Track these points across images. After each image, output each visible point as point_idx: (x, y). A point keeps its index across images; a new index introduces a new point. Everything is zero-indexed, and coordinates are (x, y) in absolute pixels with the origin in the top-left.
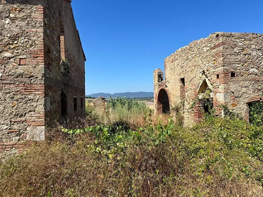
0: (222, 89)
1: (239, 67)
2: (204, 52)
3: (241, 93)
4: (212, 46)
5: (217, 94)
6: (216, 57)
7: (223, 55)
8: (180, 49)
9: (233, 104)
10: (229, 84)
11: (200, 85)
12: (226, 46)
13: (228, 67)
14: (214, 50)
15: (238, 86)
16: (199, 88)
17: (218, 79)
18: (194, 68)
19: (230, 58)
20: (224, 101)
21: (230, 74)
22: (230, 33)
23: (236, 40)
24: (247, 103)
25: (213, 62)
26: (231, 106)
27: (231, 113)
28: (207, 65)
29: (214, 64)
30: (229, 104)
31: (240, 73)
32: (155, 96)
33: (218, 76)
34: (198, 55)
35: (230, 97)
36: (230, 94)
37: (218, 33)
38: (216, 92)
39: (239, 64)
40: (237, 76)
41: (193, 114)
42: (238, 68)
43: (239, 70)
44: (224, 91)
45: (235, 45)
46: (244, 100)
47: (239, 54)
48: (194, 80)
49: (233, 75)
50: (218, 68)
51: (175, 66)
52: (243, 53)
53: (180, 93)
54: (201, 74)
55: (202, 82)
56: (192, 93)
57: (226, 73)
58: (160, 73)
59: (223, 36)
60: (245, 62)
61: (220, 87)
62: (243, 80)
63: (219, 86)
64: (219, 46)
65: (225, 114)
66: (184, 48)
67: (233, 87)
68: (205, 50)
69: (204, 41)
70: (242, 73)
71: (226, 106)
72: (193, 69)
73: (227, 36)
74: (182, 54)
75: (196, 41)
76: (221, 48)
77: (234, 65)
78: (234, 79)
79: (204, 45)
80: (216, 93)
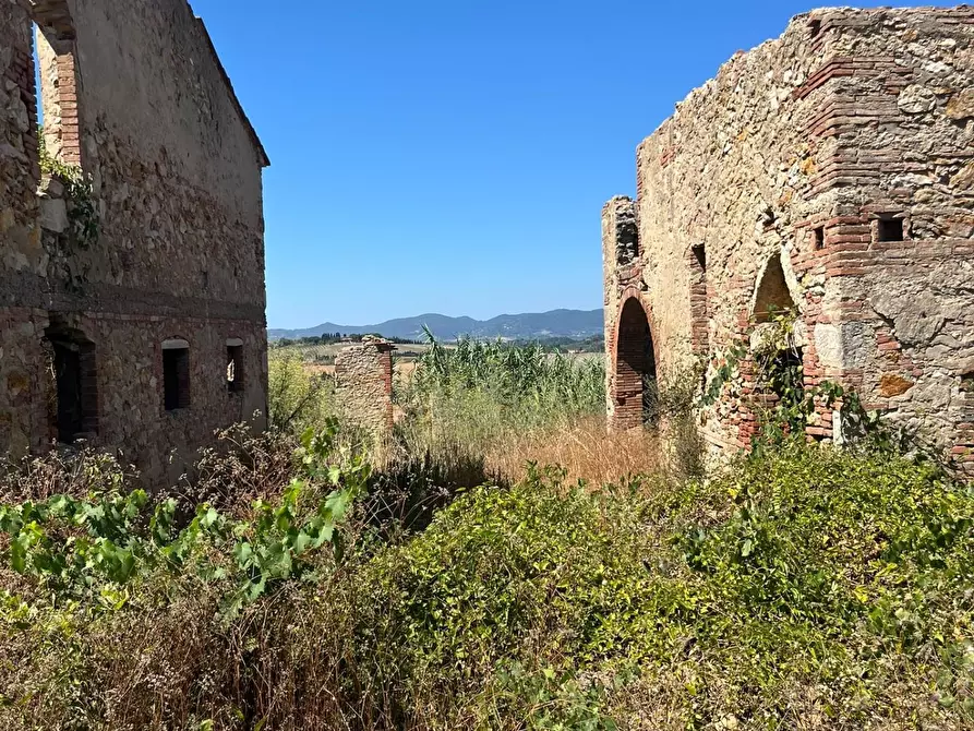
0: (833, 304)
1: (923, 186)
2: (769, 112)
3: (934, 321)
4: (799, 82)
5: (818, 327)
6: (812, 137)
7: (836, 126)
8: (690, 96)
9: (888, 382)
10: (869, 277)
11: (757, 285)
12: (854, 80)
13: (864, 189)
14: (806, 100)
15: (918, 288)
16: (756, 292)
17: (821, 251)
18: (737, 194)
19: (876, 144)
20: (841, 367)
21: (874, 224)
22: (875, 12)
23: (913, 46)
24: (964, 377)
25: (804, 163)
26: (879, 391)
27: (871, 427)
28: (782, 177)
29: (805, 173)
30: (868, 378)
31: (931, 221)
32: (607, 335)
33: (819, 231)
34: (750, 129)
35: (872, 342)
36: (876, 329)
37: (816, 12)
38: (814, 319)
39: (925, 172)
40: (913, 236)
41: (737, 429)
42: (920, 194)
43: (925, 201)
44: (839, 312)
45: (902, 74)
46: (950, 360)
47: (928, 118)
48: (736, 255)
49: (891, 229)
50: (821, 196)
51: (675, 185)
52: (950, 111)
53: (690, 320)
54: (760, 224)
55: (764, 264)
56: (732, 324)
57: (851, 221)
58: (631, 216)
59: (840, 27)
60: (957, 163)
61: (829, 294)
62: (945, 258)
63: (823, 286)
64: (822, 84)
65: (850, 430)
66: (704, 93)
67: (888, 292)
68: (775, 105)
69: (769, 56)
70: (938, 220)
71: (851, 389)
72: (734, 198)
73: (858, 30)
74: (695, 121)
75: (744, 56)
76: (828, 92)
77: (898, 179)
78: (895, 250)
79: (770, 75)
80: (814, 323)
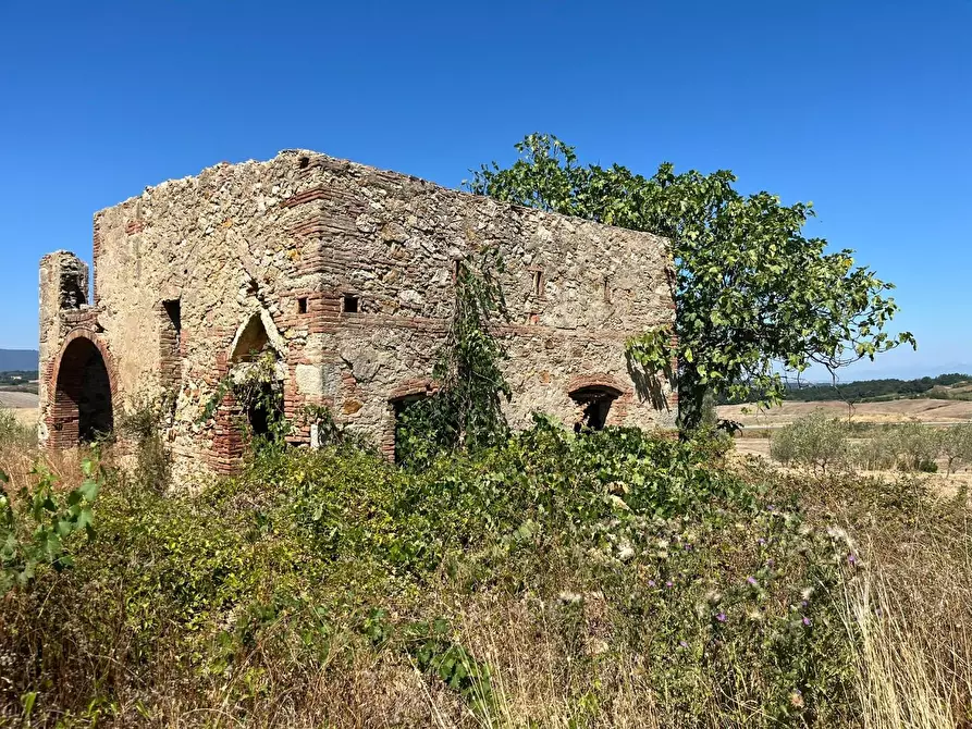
0: (314, 351)
1: (369, 279)
2: (256, 211)
3: (374, 366)
4: (287, 195)
5: (299, 367)
6: (299, 235)
7: (320, 231)
8: (164, 185)
9: (348, 404)
10: (338, 334)
11: (239, 333)
12: (331, 204)
13: (336, 276)
14: (293, 210)
15: (366, 344)
16: (236, 340)
17: (304, 315)
18: (219, 265)
19: (343, 247)
20: (320, 394)
21: (342, 300)
22: (344, 162)
23: (364, 190)
24: (389, 402)
25: (289, 253)
26: (343, 410)
27: (340, 434)
28: (267, 260)
29: (291, 260)
30: (337, 402)
31: (373, 302)
33: (302, 302)
34: (236, 220)
35: (339, 378)
36: (342, 369)
37: (306, 152)
38: (296, 361)
39: (370, 271)
40: (363, 310)
41: (210, 443)
42: (368, 284)
43: (370, 289)
44: (321, 357)
45: (358, 206)
46: (382, 391)
47: (372, 237)
48: (216, 311)
49: (351, 304)
50: (305, 277)
51: (142, 250)
52: (383, 235)
53: (158, 358)
54: (244, 291)
55: (246, 321)
56: (209, 363)
57: (328, 295)
58: (75, 269)
59: (323, 166)
60: (387, 268)
61: (310, 344)
62: (381, 326)
63: (305, 338)
64: (309, 201)
65: (323, 438)
66: (183, 185)
67: (350, 346)
68: (262, 207)
69: (258, 172)
70: (377, 301)
71: (327, 409)
72: (216, 269)
73: (334, 171)
74: (171, 205)
75: (230, 167)
76: (315, 207)
77: (355, 273)
78: (354, 319)
79: (259, 185)
80: (296, 364)
